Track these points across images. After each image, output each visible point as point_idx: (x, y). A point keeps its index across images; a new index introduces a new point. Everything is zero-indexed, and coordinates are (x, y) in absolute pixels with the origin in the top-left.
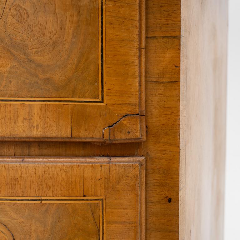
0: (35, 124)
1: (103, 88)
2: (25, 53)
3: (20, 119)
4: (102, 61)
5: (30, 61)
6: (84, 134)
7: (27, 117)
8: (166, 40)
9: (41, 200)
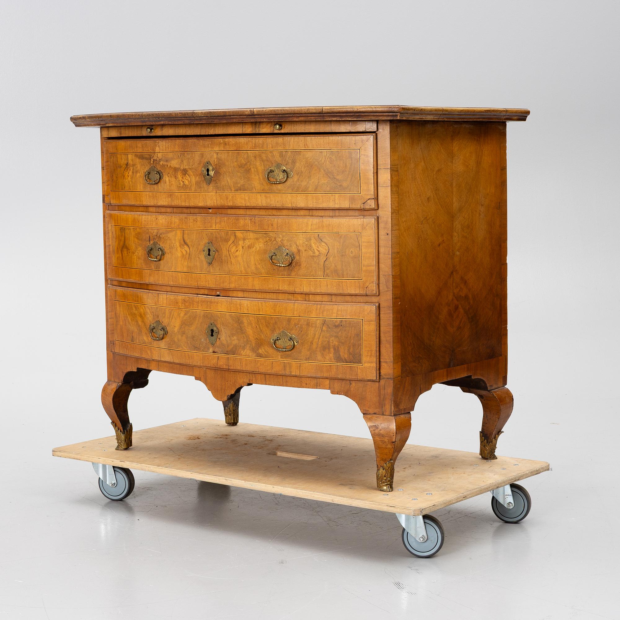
0: (336, 203)
1: (360, 188)
2: (333, 175)
3: (331, 201)
4: (360, 178)
5: (335, 178)
6: (354, 206)
7: (333, 200)
8: (385, 169)
9: (339, 233)
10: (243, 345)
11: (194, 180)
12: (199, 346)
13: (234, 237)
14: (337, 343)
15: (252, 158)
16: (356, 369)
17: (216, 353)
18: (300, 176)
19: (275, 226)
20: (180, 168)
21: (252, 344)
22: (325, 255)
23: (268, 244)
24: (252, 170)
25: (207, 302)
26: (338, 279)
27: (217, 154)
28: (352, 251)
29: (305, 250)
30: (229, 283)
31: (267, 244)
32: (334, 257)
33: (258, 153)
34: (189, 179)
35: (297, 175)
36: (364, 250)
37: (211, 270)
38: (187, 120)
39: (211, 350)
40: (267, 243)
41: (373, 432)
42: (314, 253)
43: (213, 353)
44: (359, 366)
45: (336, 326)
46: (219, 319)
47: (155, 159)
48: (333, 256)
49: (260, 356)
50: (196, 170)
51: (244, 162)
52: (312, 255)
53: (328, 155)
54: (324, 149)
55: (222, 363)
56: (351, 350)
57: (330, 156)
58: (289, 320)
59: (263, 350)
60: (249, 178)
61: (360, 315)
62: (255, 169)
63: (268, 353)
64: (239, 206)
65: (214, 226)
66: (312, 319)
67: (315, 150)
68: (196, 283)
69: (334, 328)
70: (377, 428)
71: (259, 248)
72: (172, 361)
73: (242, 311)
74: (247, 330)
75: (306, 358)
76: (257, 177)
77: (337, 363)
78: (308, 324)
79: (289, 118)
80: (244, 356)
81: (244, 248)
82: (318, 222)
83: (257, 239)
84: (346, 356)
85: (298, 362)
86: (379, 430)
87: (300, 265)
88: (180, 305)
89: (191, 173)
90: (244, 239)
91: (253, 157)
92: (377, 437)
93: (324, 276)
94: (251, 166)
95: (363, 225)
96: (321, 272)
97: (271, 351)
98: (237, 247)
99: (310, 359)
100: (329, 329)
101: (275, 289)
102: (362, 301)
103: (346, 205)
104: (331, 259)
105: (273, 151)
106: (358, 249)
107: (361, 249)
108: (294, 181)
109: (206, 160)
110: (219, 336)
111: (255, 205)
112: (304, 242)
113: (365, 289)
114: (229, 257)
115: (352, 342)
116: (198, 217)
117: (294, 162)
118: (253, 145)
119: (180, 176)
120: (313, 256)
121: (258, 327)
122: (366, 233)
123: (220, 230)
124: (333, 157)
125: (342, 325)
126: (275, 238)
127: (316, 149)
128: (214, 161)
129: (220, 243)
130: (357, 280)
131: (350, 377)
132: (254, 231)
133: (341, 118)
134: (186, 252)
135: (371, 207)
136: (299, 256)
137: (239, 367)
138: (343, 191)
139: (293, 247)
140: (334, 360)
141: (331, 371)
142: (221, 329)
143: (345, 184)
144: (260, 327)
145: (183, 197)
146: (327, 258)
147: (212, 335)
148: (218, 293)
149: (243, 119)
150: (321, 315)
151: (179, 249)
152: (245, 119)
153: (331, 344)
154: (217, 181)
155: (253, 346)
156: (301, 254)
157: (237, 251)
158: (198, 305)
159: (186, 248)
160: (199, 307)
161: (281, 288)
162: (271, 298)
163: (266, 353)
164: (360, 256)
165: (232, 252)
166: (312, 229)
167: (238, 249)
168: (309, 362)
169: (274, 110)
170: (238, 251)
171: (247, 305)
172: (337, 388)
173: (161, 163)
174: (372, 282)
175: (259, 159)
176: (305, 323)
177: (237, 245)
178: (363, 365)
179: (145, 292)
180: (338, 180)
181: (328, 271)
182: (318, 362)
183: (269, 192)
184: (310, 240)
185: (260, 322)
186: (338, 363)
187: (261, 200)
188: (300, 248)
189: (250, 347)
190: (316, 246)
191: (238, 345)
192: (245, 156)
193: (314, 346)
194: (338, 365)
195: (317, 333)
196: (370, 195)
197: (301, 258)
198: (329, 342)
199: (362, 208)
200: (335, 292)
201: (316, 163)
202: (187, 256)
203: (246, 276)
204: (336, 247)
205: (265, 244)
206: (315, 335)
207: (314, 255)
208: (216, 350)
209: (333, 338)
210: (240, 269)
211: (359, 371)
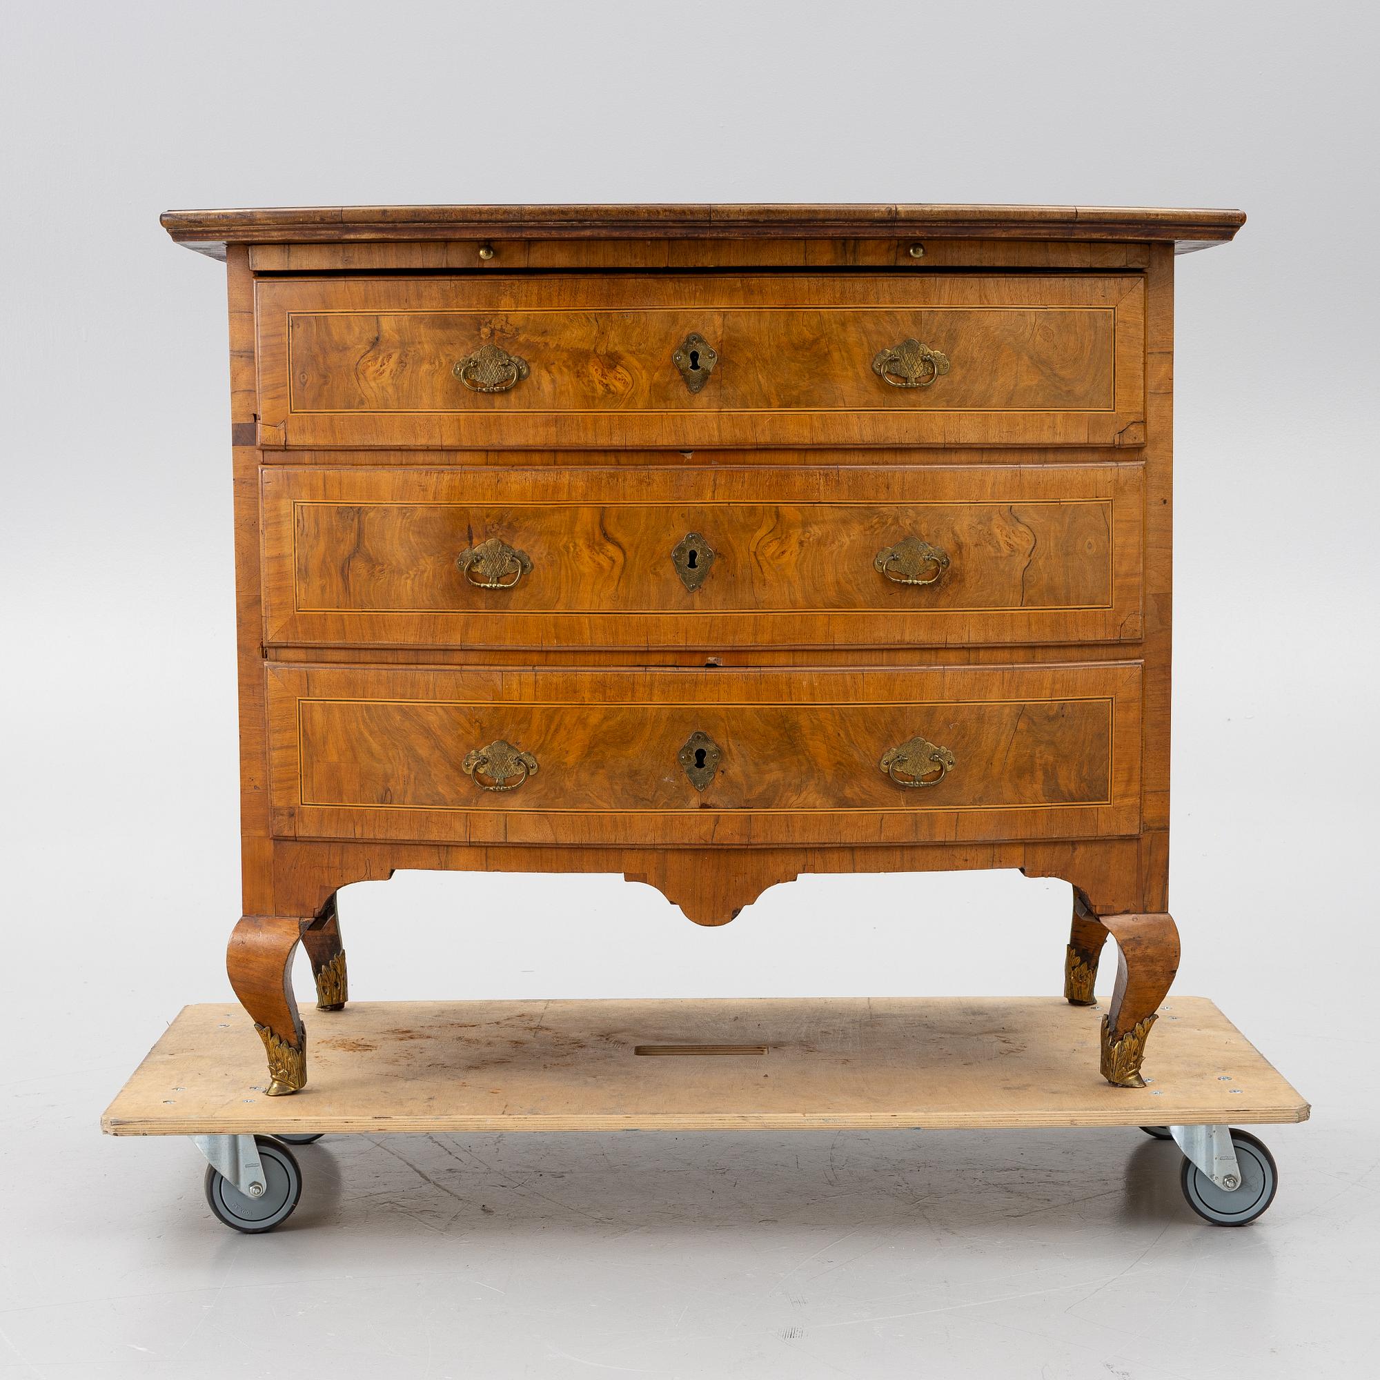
0: (1058, 432)
1: (1114, 398)
2: (1051, 369)
3: (1045, 427)
4: (1114, 375)
6: (1098, 439)
7: (1051, 425)
8: (1161, 355)
9: (1060, 502)
10: (797, 781)
11: (644, 380)
12: (654, 795)
13: (774, 517)
14: (1051, 758)
15: (834, 326)
16: (1095, 813)
17: (710, 807)
18: (968, 370)
19: (896, 488)
20: (595, 350)
21: (825, 778)
22: (1027, 555)
23: (876, 532)
24: (836, 355)
25: (683, 684)
26: (1057, 609)
27: (725, 315)
28: (1090, 543)
29: (976, 545)
30: (755, 634)
31: (873, 533)
32: (1047, 558)
33: (852, 314)
34: (629, 379)
35: (962, 367)
36: (1118, 540)
37: (698, 604)
38: (681, 227)
39: (695, 801)
40: (872, 530)
41: (1131, 953)
42: (999, 549)
43: (701, 808)
44: (1104, 806)
45: (1050, 719)
46: (723, 724)
47: (498, 327)
48: (1045, 555)
49: (844, 802)
50: (652, 355)
51: (811, 336)
52: (994, 555)
53: (1039, 321)
54: (1028, 306)
55: (729, 834)
56: (1084, 773)
57: (1044, 324)
58: (930, 713)
59: (857, 789)
60: (826, 374)
61: (1106, 688)
62: (845, 354)
63: (871, 796)
64: (791, 442)
65: (709, 495)
66: (992, 706)
67: (1008, 308)
68: (643, 639)
69: (1046, 722)
70: (1140, 944)
71: (848, 543)
72: (550, 839)
73: (794, 698)
74: (811, 743)
75: (974, 799)
76: (850, 374)
77: (1050, 804)
78: (981, 719)
79: (983, 231)
80: (798, 808)
81: (805, 545)
82: (1010, 478)
83: (845, 522)
84: (1072, 786)
85: (953, 811)
86: (1143, 946)
87: (962, 581)
88: (587, 695)
89: (636, 363)
90: (805, 524)
91: (835, 322)
92: (1139, 964)
93: (1022, 603)
94: (831, 347)
95: (1117, 481)
96: (1015, 593)
97: (878, 788)
98: (782, 543)
99: (985, 799)
100: (1034, 728)
101: (889, 642)
102: (1104, 657)
103: (1079, 436)
104: (1040, 563)
105: (895, 310)
106: (1105, 537)
107: (1111, 537)
108: (952, 382)
109: (687, 331)
110: (723, 766)
111: (841, 440)
112: (974, 525)
113: (1118, 628)
114: (757, 569)
115: (1087, 751)
116: (655, 472)
117: (952, 337)
118: (838, 295)
119: (594, 371)
120: (996, 558)
121: (842, 735)
122: (1123, 499)
123: (729, 503)
124: (1053, 327)
125: (1063, 716)
126: (896, 519)
127: (1010, 306)
128: (715, 332)
129: (729, 535)
130: (1100, 610)
131: (1081, 834)
132: (837, 503)
133: (1111, 234)
134: (614, 561)
135: (1137, 441)
136: (961, 558)
137: (781, 836)
138: (1074, 405)
139: (946, 539)
140: (1043, 798)
141: (1035, 824)
142: (728, 746)
143: (1079, 389)
144: (847, 734)
145: (604, 423)
146: (1031, 561)
147: (700, 764)
148: (711, 659)
149: (856, 230)
150: (1013, 695)
151: (586, 554)
152: (863, 230)
153: (1038, 761)
154: (724, 381)
155: (826, 782)
156: (964, 552)
157: (783, 553)
158: (651, 694)
159: (611, 549)
160: (655, 698)
161: (907, 638)
162: (873, 663)
163: (864, 797)
164: (1108, 553)
165: (767, 556)
166: (994, 493)
167: (785, 547)
168: (982, 806)
169: (956, 212)
170: (787, 554)
171: (811, 683)
172: (1042, 861)
173: (522, 338)
174: (1135, 612)
175: (853, 329)
176: (973, 716)
177: (783, 537)
178: (1110, 804)
179: (446, 670)
180: (1063, 379)
181: (1031, 592)
182: (1004, 806)
183: (883, 408)
184: (990, 519)
185: (847, 721)
186: (1053, 804)
187: (861, 428)
188: (962, 539)
189: (817, 785)
190: (1004, 533)
191: (782, 782)
192: (814, 322)
193: (996, 770)
194: (1053, 807)
195: (1004, 737)
196: (1136, 413)
197: (965, 563)
198: (1032, 756)
199: (1117, 443)
200: (1048, 640)
201: (1011, 339)
202: (617, 571)
203: (807, 613)
204: (1052, 534)
205: (868, 532)
206: (998, 742)
207: (999, 554)
208: (712, 800)
209: (1043, 747)
210: (792, 597)
211: (1101, 816)
